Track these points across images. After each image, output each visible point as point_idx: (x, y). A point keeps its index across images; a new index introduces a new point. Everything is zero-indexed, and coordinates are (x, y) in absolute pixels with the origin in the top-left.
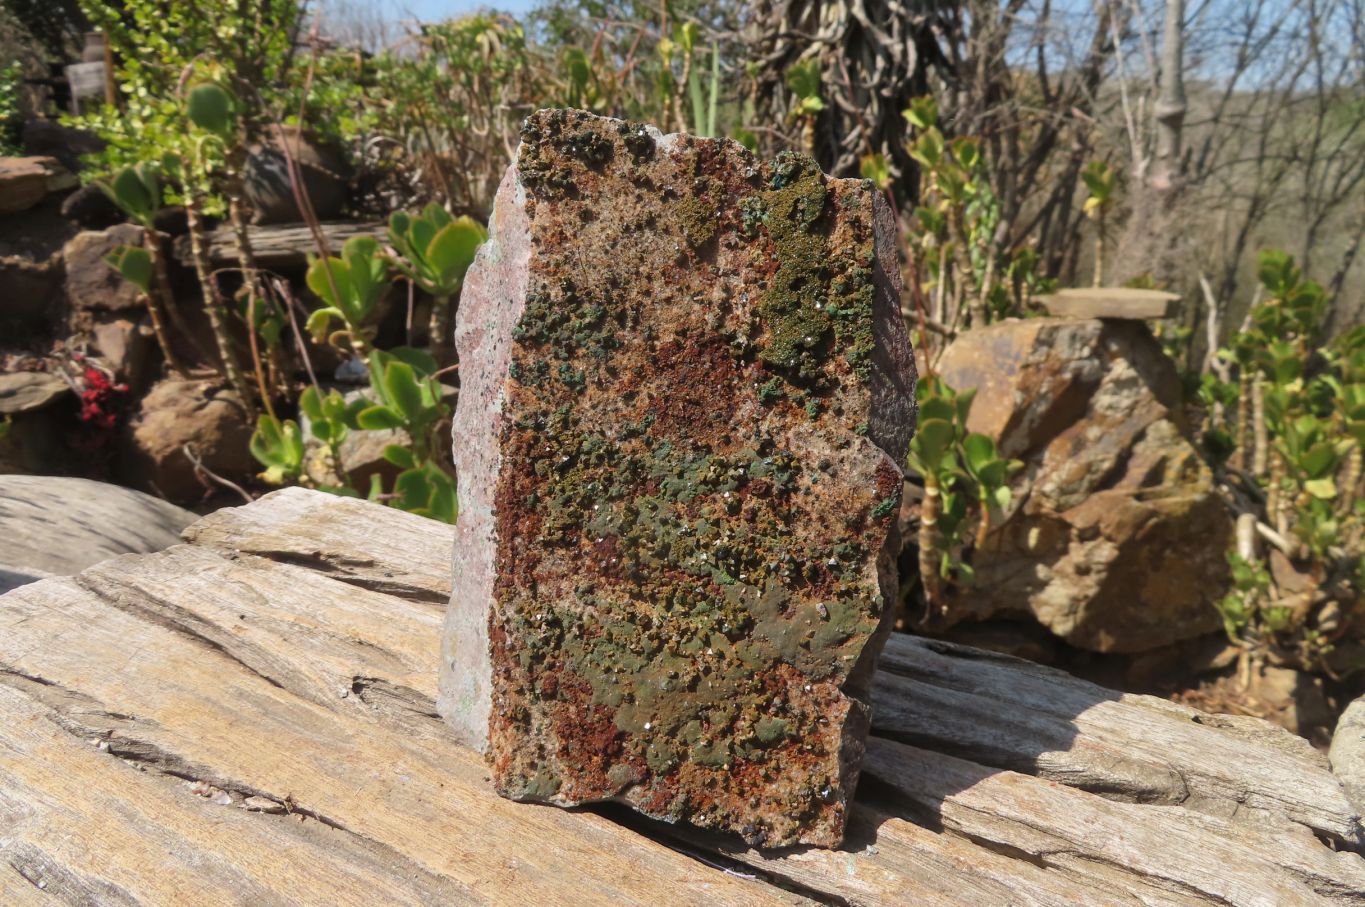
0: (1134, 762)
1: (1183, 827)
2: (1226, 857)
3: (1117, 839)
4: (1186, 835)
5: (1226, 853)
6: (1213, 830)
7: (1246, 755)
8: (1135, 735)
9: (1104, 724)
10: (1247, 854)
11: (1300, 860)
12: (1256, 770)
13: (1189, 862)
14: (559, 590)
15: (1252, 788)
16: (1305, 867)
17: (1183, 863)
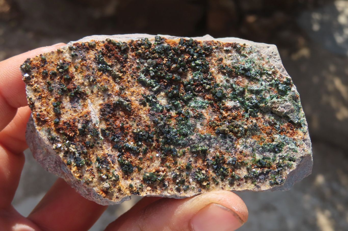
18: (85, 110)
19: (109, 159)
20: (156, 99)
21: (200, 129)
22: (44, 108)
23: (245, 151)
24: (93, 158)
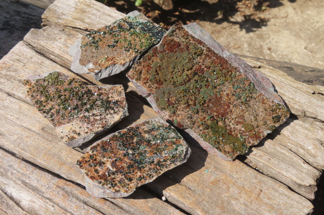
0: (295, 108)
1: (300, 128)
2: (307, 136)
3: (286, 131)
4: (300, 130)
5: (307, 135)
6: (306, 128)
7: (320, 106)
8: (297, 100)
9: (291, 96)
10: (311, 136)
11: (321, 137)
12: (321, 110)
13: (299, 137)
14: (201, 59)
15: (318, 115)
16: (321, 139)
17: (298, 137)
18: (106, 168)
19: (122, 180)
20: (128, 153)
21: (148, 155)
22: (92, 174)
23: (166, 155)
24: (117, 182)
